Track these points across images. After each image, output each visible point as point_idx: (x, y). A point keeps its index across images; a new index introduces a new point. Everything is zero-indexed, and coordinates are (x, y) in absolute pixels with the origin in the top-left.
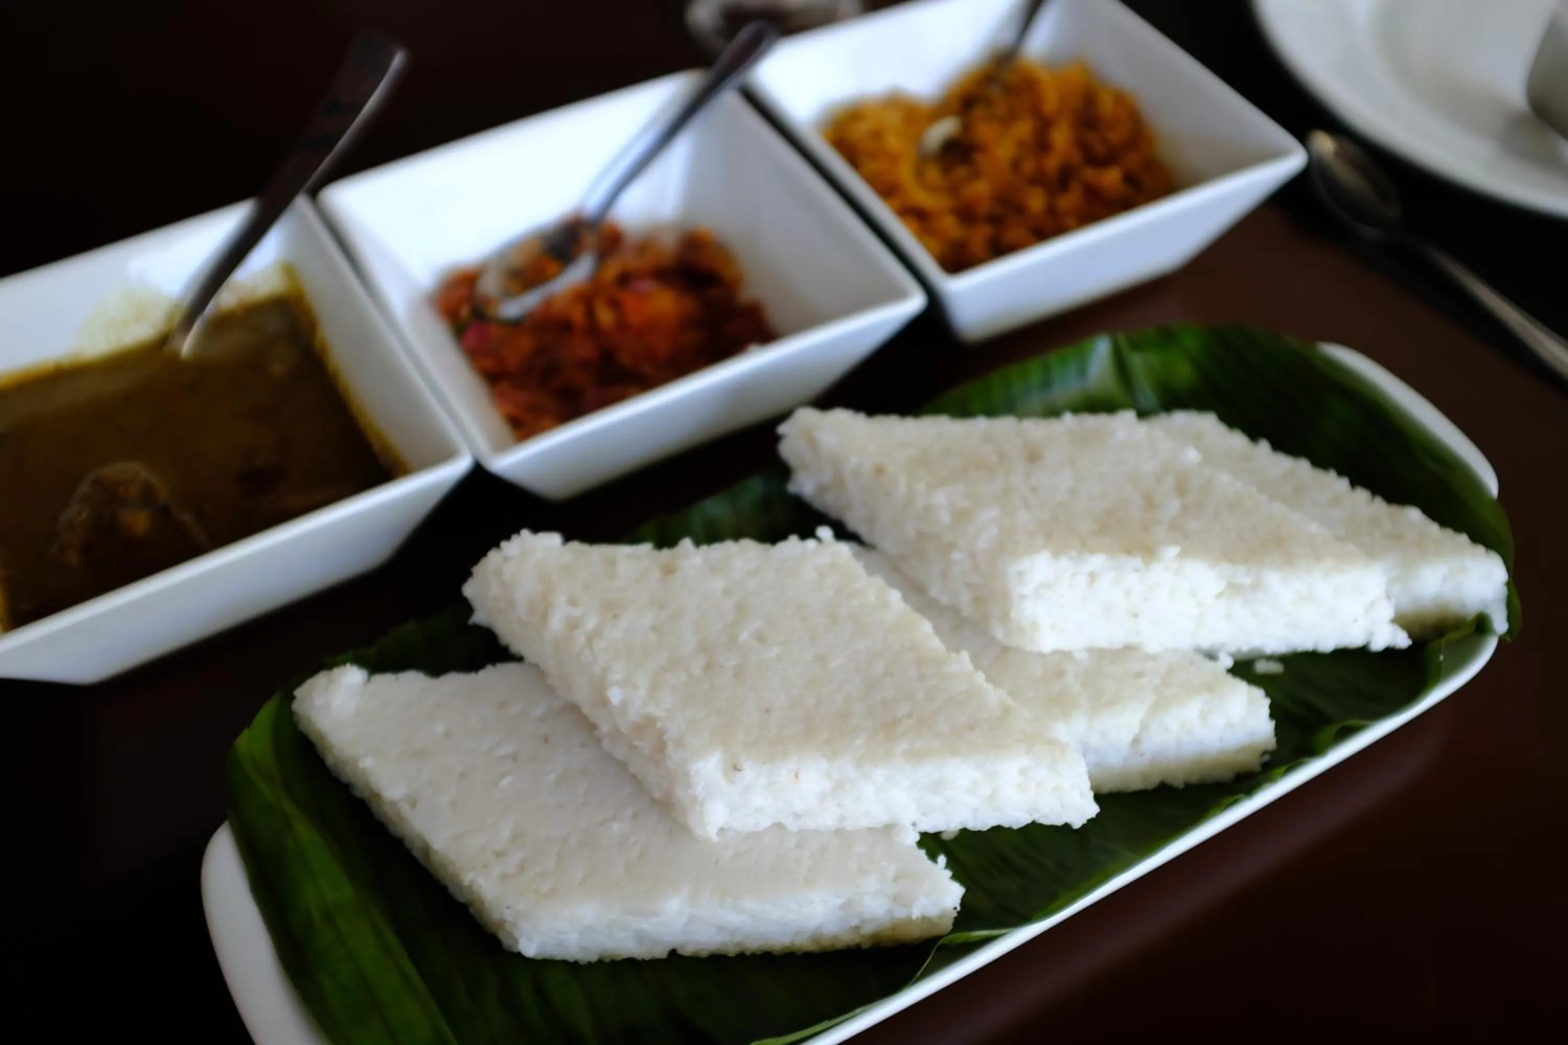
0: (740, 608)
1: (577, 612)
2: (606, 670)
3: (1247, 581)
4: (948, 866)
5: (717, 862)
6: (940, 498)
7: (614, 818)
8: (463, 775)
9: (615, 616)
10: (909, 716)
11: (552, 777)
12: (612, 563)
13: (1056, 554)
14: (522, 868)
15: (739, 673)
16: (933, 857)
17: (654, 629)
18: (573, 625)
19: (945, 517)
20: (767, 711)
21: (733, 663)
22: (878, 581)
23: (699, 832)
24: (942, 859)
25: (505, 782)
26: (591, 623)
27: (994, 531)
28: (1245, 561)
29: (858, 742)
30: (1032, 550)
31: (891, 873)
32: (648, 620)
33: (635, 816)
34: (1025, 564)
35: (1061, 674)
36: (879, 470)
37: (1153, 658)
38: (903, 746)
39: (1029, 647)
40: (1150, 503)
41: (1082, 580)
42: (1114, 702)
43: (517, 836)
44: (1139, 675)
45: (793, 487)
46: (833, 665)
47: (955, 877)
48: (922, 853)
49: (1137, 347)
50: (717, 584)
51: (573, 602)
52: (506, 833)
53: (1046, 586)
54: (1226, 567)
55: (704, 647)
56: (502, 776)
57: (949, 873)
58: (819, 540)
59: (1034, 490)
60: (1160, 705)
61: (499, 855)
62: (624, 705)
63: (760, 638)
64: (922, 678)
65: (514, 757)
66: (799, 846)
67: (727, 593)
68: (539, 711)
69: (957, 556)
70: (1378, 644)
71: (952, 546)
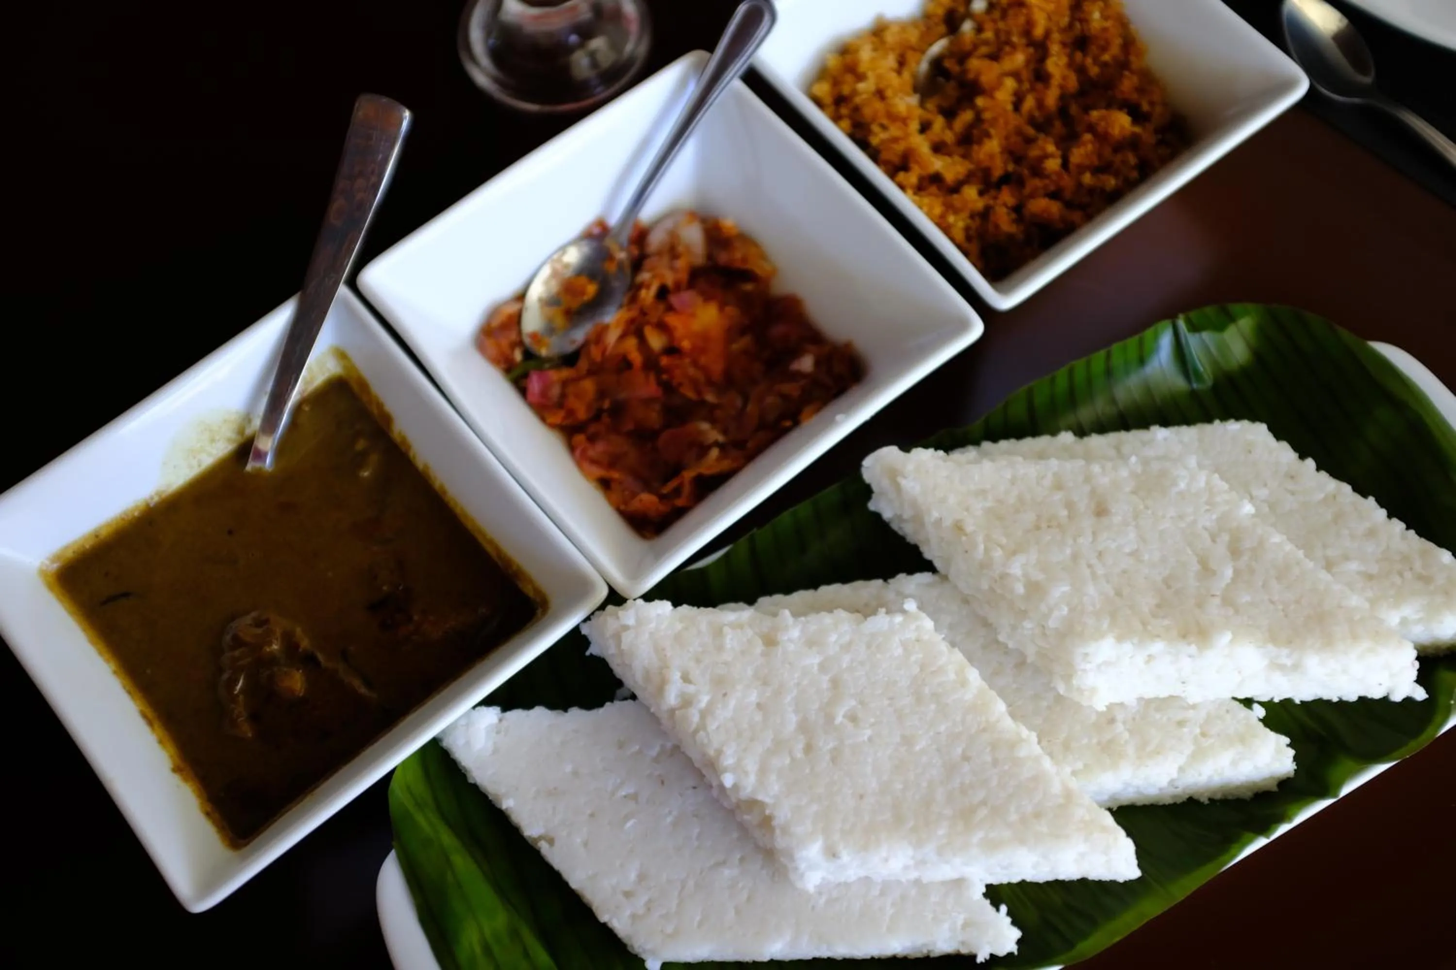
0: (835, 683)
1: (691, 689)
2: (719, 752)
3: (1289, 662)
4: (1009, 914)
5: (813, 907)
6: (1016, 569)
7: (723, 863)
8: (592, 815)
9: (725, 695)
10: (984, 803)
11: (669, 819)
12: (718, 633)
13: (1120, 639)
14: (649, 909)
15: (835, 757)
16: (996, 905)
17: (759, 706)
18: (687, 702)
19: (1020, 589)
20: (861, 797)
21: (831, 745)
22: (958, 656)
23: (799, 885)
24: (1004, 908)
25: (629, 824)
26: (704, 700)
27: (1065, 610)
28: (1289, 642)
29: (941, 832)
30: (1099, 635)
31: (960, 922)
32: (753, 697)
33: (742, 860)
34: (1092, 648)
35: (1112, 721)
36: (958, 527)
37: (1194, 707)
38: (977, 836)
39: (1085, 703)
40: (1207, 570)
41: (1140, 659)
42: (1158, 751)
43: (642, 877)
44: (1181, 724)
45: (872, 506)
46: (917, 748)
47: (1014, 923)
48: (987, 902)
49: (1194, 328)
50: (813, 660)
51: (686, 679)
52: (633, 876)
53: (1107, 663)
54: (1271, 647)
55: (804, 727)
56: (627, 818)
57: (1009, 920)
58: (904, 612)
59: (1100, 555)
60: (1198, 755)
61: (628, 895)
62: (736, 787)
63: (853, 718)
64: (995, 763)
65: (634, 797)
66: (882, 893)
67: (823, 667)
68: (654, 752)
69: (1028, 625)
70: (1397, 697)
71: (1023, 614)
